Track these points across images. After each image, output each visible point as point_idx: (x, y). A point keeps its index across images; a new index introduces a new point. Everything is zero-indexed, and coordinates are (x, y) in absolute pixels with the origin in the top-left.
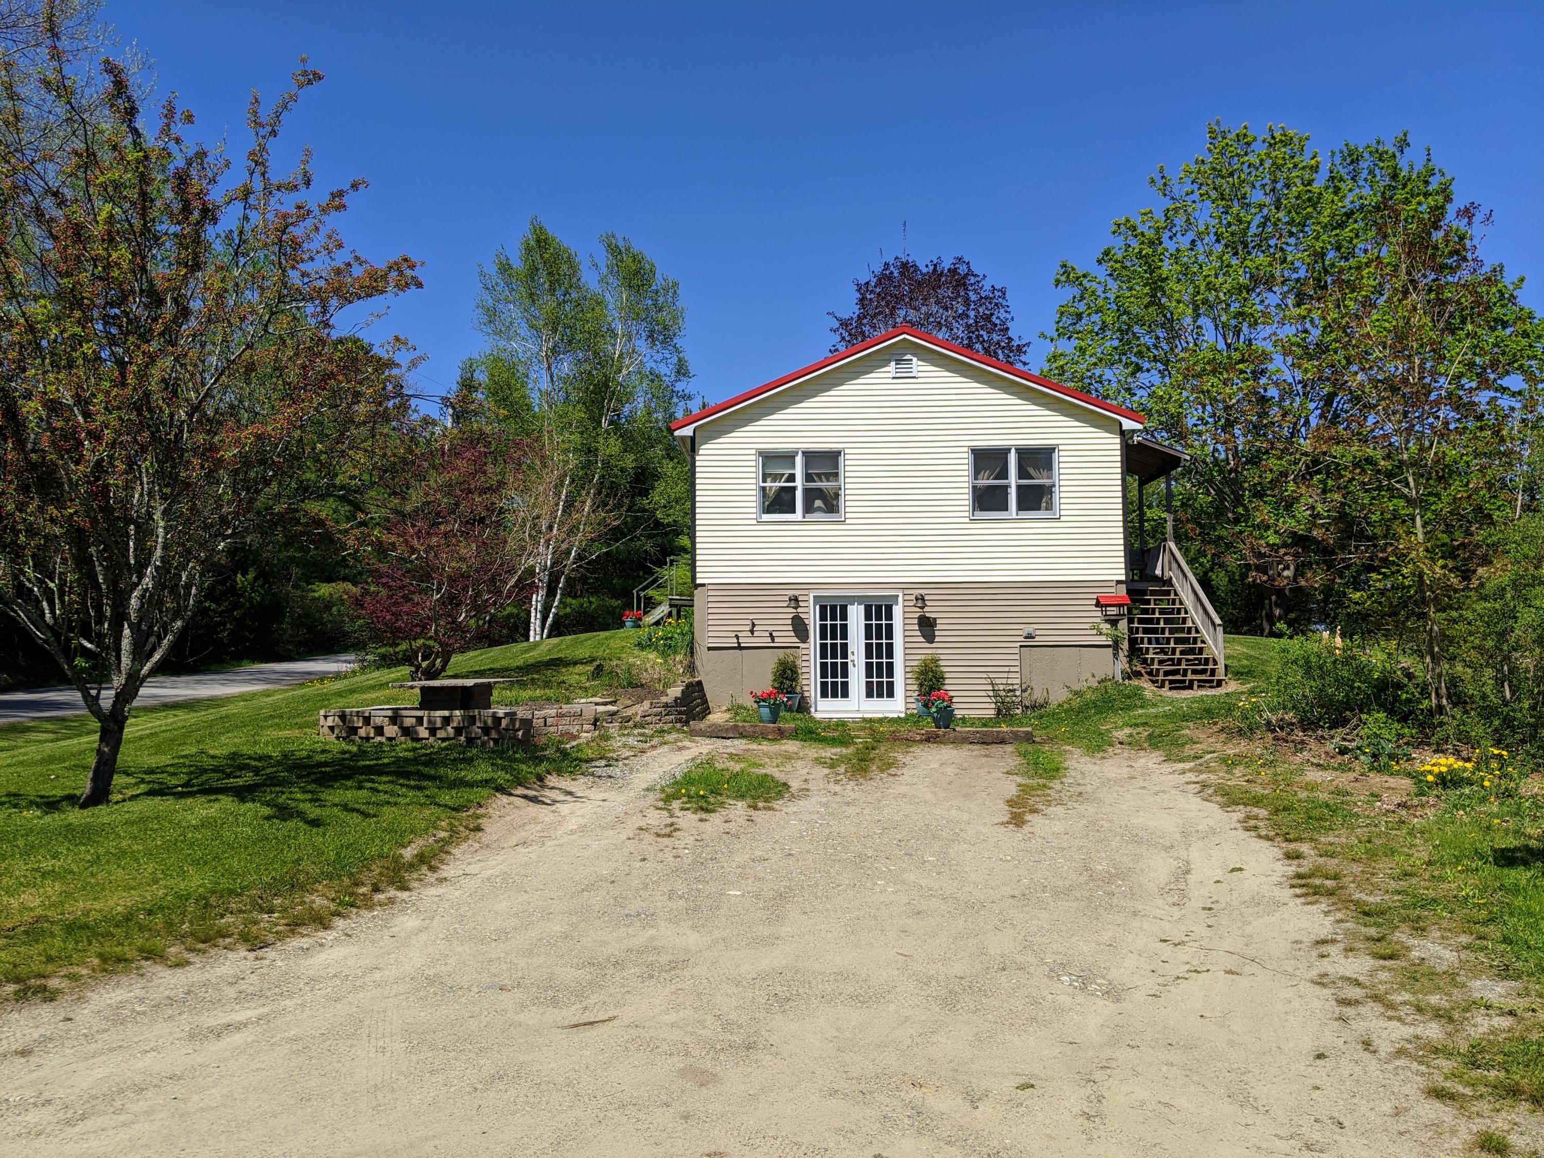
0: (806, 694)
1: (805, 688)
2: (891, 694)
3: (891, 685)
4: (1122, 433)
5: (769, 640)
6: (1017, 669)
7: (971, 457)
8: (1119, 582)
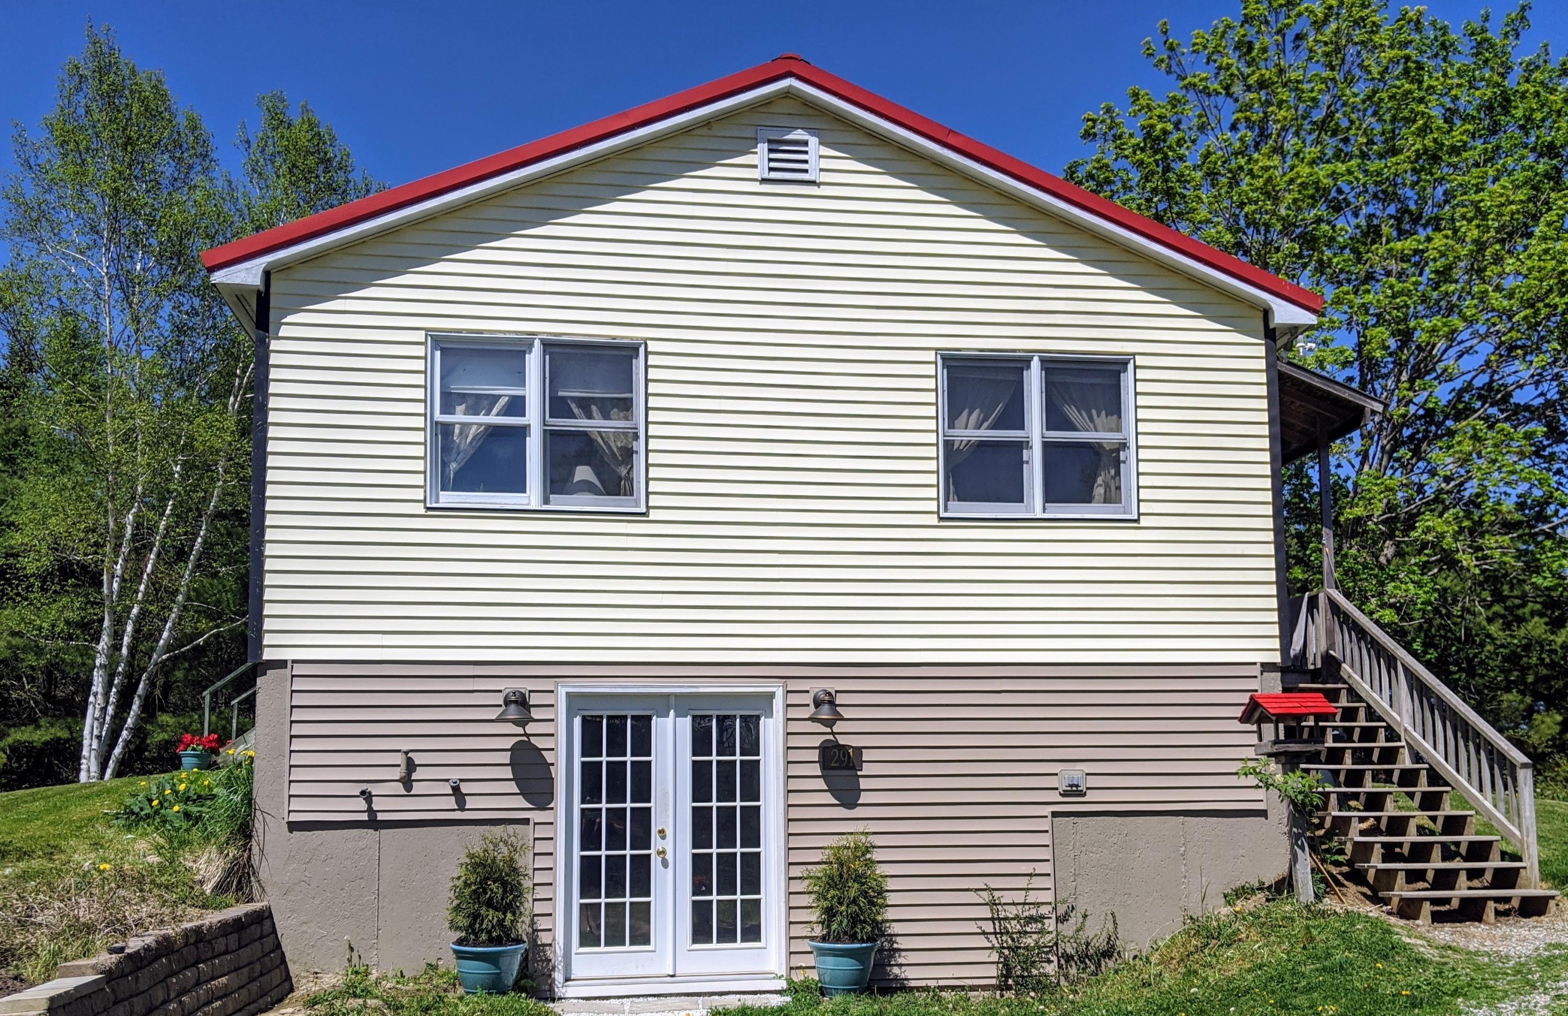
0: (544, 938)
1: (542, 923)
2: (753, 933)
3: (753, 910)
4: (1270, 334)
5: (451, 803)
6: (1046, 868)
7: (943, 374)
8: (1267, 667)
